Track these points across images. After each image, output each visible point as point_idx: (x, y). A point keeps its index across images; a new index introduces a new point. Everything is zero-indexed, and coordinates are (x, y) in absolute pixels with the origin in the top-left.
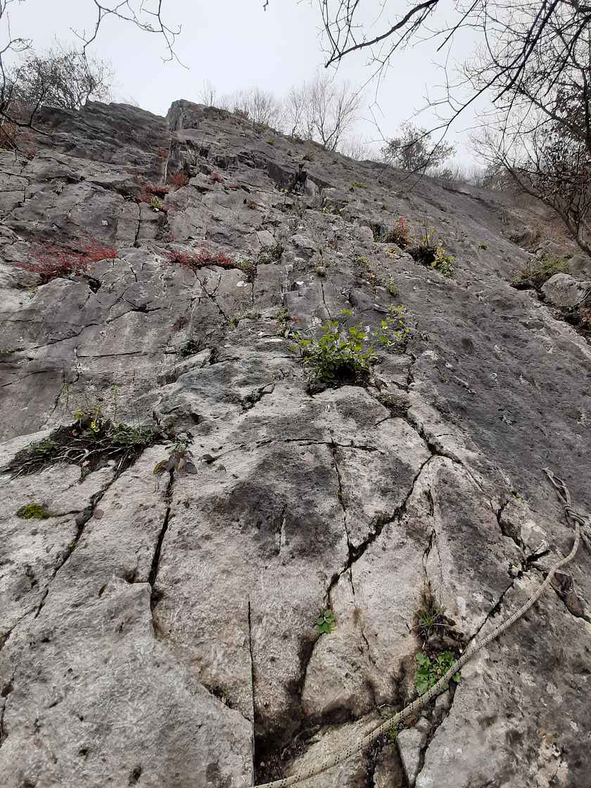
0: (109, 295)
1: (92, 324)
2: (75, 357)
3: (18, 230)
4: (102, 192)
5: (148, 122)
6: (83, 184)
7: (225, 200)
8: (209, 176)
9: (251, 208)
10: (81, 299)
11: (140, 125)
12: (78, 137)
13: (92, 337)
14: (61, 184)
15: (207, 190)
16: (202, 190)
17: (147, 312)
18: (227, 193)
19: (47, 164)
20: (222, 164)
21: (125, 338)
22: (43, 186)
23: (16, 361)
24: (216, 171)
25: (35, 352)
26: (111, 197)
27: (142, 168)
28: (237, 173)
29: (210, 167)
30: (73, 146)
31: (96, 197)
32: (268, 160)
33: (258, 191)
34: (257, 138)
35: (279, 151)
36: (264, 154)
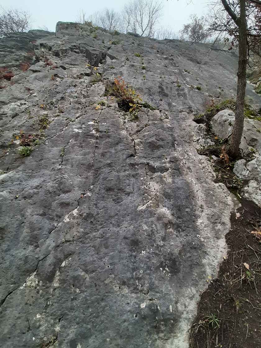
8: (45, 63)
15: (38, 71)
28: (66, 58)
32: (86, 48)
33: (71, 67)
34: (88, 35)
35: (98, 41)
36: (86, 45)
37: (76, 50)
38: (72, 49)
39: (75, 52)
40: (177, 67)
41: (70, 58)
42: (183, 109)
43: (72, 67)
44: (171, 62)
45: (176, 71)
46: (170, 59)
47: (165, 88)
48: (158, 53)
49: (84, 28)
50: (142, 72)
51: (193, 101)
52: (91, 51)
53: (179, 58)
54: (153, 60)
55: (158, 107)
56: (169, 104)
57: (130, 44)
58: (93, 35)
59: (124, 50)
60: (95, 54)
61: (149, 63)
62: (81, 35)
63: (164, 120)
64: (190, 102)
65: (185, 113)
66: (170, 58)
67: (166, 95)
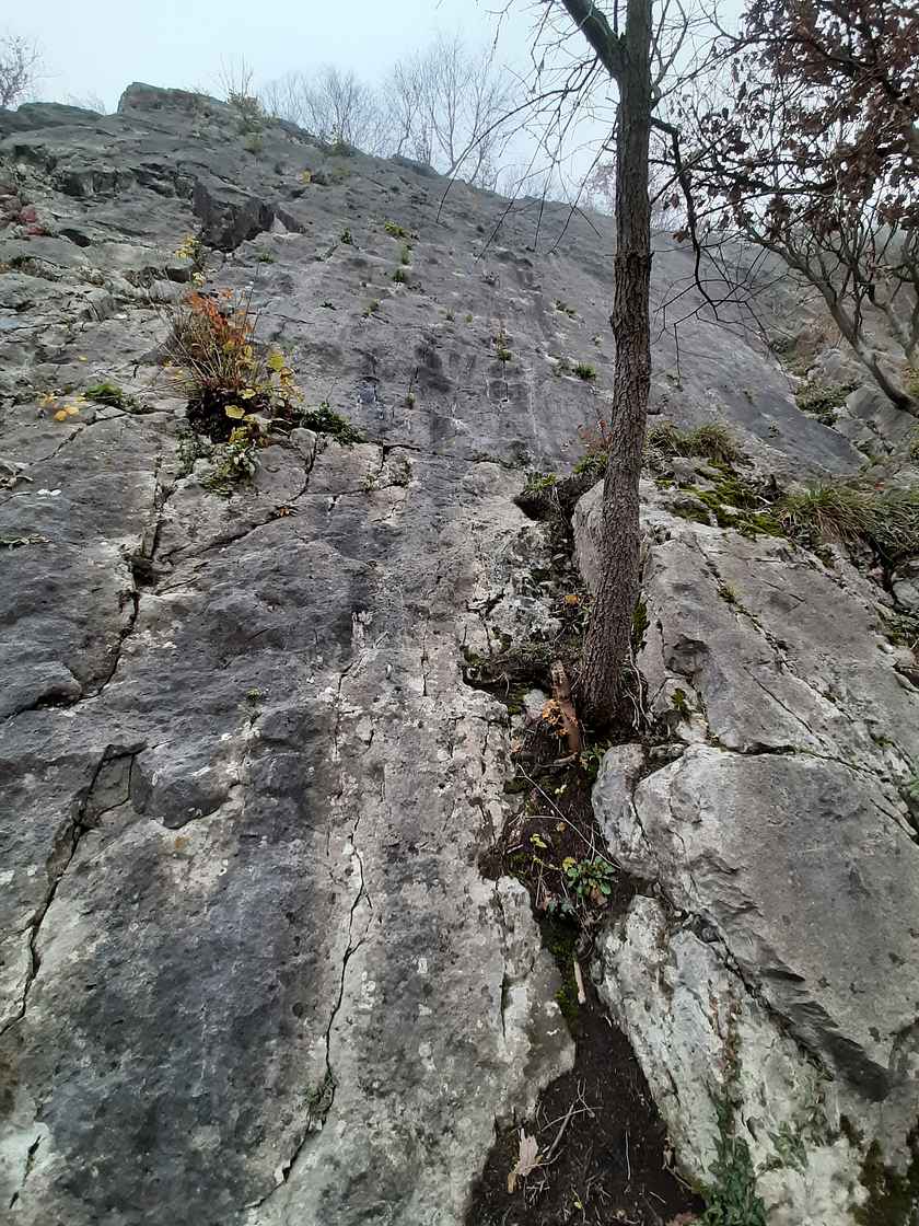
32: (201, 179)
33: (113, 240)
34: (228, 140)
35: (259, 165)
36: (205, 170)
37: (160, 183)
38: (142, 178)
39: (154, 188)
40: (535, 289)
41: (125, 209)
42: (490, 446)
43: (116, 239)
44: (520, 270)
45: (523, 301)
46: (517, 262)
47: (443, 357)
48: (479, 236)
49: (218, 115)
50: (383, 291)
51: (548, 420)
52: (211, 193)
53: (554, 262)
54: (451, 254)
55: (383, 430)
56: (438, 426)
57: (383, 191)
58: (245, 141)
59: (351, 207)
60: (226, 205)
61: (434, 262)
62: (198, 135)
63: (379, 494)
64: (534, 422)
65: (494, 466)
66: (519, 256)
67: (442, 387)
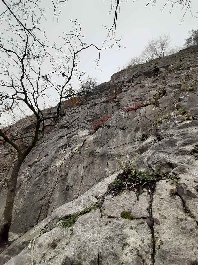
0: (113, 128)
1: (111, 138)
2: (109, 149)
3: (88, 121)
4: (102, 104)
5: (107, 84)
6: (98, 105)
7: (134, 90)
8: (126, 87)
9: (143, 87)
10: (106, 132)
11: (105, 86)
12: (94, 96)
13: (112, 142)
14: (93, 107)
15: (127, 90)
16: (126, 91)
17: (125, 129)
18: (133, 88)
19: (90, 104)
20: (129, 82)
21: (121, 139)
22: (90, 109)
23: (95, 153)
24: (128, 84)
25: (99, 150)
26: (104, 104)
27: (109, 95)
28: (134, 81)
29: (126, 84)
30: (94, 98)
31: (101, 106)
